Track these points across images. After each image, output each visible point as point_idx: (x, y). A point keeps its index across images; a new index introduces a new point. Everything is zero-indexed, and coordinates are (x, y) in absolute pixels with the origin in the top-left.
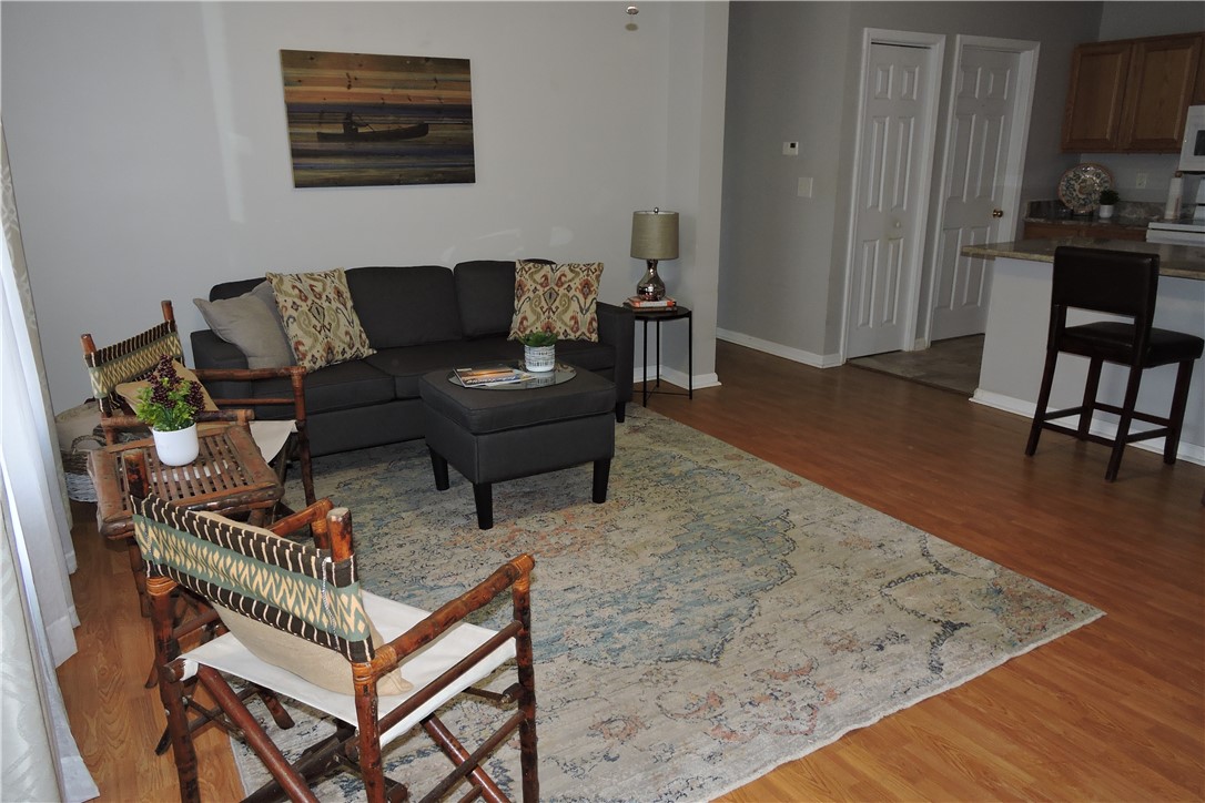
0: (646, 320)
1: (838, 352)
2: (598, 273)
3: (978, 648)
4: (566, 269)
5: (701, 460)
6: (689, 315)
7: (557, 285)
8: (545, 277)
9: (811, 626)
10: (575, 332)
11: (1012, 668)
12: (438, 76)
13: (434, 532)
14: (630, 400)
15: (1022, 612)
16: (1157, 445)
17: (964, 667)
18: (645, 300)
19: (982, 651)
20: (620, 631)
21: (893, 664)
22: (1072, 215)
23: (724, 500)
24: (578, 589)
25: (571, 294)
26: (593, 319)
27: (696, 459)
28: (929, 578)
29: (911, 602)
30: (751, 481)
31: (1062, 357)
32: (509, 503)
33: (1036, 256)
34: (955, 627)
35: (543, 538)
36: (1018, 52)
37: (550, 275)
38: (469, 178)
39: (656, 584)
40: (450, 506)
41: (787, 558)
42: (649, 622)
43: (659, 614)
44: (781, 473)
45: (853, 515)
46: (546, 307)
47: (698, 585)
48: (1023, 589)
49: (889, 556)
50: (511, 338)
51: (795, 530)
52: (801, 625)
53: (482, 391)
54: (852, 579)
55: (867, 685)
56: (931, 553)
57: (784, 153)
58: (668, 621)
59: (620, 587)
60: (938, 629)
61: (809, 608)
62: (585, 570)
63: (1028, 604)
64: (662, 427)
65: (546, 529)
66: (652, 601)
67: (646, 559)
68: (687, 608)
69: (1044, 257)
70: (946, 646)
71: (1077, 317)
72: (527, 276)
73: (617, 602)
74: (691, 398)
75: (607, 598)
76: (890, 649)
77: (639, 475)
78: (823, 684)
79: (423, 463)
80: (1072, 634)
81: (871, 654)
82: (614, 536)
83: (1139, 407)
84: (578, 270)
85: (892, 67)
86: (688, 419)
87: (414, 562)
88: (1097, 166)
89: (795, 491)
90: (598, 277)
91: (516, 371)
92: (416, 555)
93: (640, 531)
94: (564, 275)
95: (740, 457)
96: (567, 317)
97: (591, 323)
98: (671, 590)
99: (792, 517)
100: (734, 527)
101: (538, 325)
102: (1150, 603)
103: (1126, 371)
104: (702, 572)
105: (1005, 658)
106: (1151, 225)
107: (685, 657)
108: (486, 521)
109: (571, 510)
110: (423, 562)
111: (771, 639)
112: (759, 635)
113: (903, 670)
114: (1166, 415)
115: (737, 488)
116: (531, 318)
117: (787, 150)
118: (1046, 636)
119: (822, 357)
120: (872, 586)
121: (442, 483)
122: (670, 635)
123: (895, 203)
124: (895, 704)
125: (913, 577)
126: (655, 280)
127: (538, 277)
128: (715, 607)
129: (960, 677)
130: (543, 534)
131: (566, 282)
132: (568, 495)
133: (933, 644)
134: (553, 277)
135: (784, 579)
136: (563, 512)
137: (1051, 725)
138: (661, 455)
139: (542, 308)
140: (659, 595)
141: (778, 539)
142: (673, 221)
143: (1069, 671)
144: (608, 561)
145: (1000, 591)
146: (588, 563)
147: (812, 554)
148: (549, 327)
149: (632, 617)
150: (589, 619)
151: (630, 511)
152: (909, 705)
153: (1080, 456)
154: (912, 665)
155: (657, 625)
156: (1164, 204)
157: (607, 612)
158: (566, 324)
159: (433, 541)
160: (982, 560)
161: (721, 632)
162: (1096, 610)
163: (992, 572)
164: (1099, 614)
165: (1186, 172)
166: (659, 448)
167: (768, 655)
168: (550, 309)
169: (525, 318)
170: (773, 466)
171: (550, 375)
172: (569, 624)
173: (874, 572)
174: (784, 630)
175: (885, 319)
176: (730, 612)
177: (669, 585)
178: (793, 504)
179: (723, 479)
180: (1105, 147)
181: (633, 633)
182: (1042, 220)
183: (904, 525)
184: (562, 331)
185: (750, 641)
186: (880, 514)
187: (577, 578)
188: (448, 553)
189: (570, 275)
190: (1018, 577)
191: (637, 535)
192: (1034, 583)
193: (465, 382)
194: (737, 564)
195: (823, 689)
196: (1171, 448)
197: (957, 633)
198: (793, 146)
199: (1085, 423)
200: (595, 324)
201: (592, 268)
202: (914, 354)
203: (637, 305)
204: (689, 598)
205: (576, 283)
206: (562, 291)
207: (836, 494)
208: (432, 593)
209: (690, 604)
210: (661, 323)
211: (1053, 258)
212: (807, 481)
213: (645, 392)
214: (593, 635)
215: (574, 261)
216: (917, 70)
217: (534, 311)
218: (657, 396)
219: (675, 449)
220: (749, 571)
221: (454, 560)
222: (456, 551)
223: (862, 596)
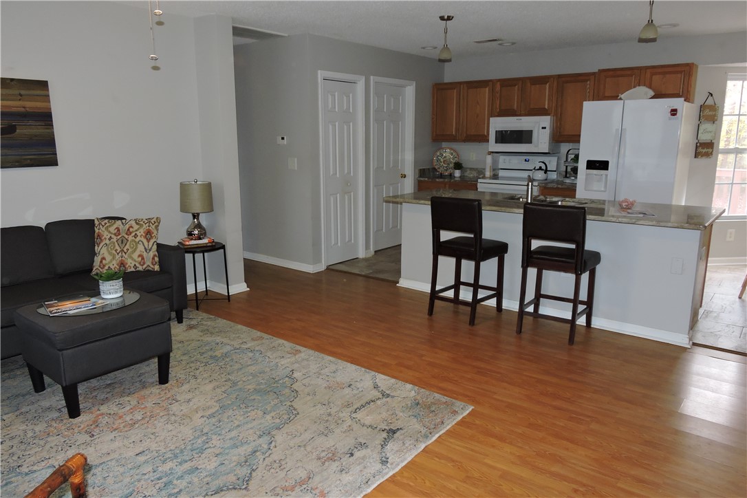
0: (194, 253)
1: (321, 262)
2: (156, 224)
3: (408, 443)
4: (133, 223)
5: (236, 344)
6: (223, 247)
7: (127, 234)
8: (118, 229)
9: (309, 448)
10: (142, 265)
11: (427, 452)
12: (23, 92)
13: (31, 427)
14: (186, 308)
15: (431, 414)
16: (492, 302)
17: (401, 456)
18: (192, 239)
19: (410, 445)
20: (177, 479)
21: (359, 464)
22: (441, 176)
23: (252, 369)
24: (147, 452)
25: (137, 240)
26: (155, 256)
27: (232, 343)
28: (379, 402)
29: (368, 420)
30: (269, 354)
31: (440, 258)
32: (94, 394)
33: (422, 202)
34: (394, 432)
35: (121, 417)
36: (404, 86)
37: (121, 227)
38: (54, 162)
39: (205, 438)
40: (45, 404)
41: (293, 404)
42: (199, 467)
43: (206, 461)
44: (288, 345)
45: (333, 367)
46: (119, 250)
47: (233, 434)
48: (430, 400)
49: (355, 392)
50: (94, 272)
51: (297, 383)
52: (302, 449)
53: (65, 317)
54: (333, 411)
55: (344, 483)
56: (379, 385)
57: (278, 143)
58: (212, 465)
59: (178, 445)
60: (385, 435)
61: (307, 436)
62: (153, 437)
63: (433, 409)
64: (209, 323)
65: (123, 410)
66: (202, 451)
67: (198, 421)
68: (227, 451)
69: (426, 202)
70: (390, 446)
71: (446, 236)
72: (103, 229)
73: (176, 456)
74: (229, 301)
75: (169, 455)
76: (357, 454)
77: (193, 359)
78: (317, 488)
79: (23, 373)
80: (459, 424)
81: (346, 460)
82: (175, 408)
83: (481, 283)
84: (142, 223)
85: (336, 93)
86: (228, 316)
87: (12, 454)
88: (451, 149)
89: (297, 357)
90: (157, 227)
91: (93, 300)
92: (14, 448)
93: (193, 400)
94: (131, 227)
95: (262, 338)
96: (135, 256)
97: (153, 258)
98: (215, 441)
99: (296, 375)
100: (258, 387)
101: (114, 262)
102: (495, 396)
103: (473, 263)
104: (237, 423)
105: (423, 446)
106: (479, 180)
107: (225, 488)
108: (74, 411)
109: (142, 393)
110: (20, 453)
111: (283, 463)
112: (275, 461)
113: (365, 467)
114: (495, 286)
115: (260, 359)
116: (109, 258)
117: (280, 141)
118: (444, 428)
119: (312, 266)
120: (345, 414)
121: (39, 387)
122: (214, 475)
123: (346, 172)
124: (362, 492)
125: (369, 403)
126: (199, 226)
127: (112, 229)
128: (245, 447)
129: (398, 465)
130: (121, 414)
131: (133, 232)
132: (140, 381)
133: (382, 446)
134: (123, 228)
135: (291, 419)
136: (136, 395)
137: (450, 485)
138: (208, 343)
139: (116, 251)
140: (207, 446)
141: (287, 391)
142: (208, 188)
143: (457, 448)
144: (170, 427)
145: (418, 404)
146: (154, 431)
147: (309, 398)
148: (122, 264)
149: (187, 466)
150: (155, 474)
151: (186, 387)
152: (369, 490)
153: (456, 313)
154: (370, 463)
155: (205, 469)
156: (484, 169)
157: (170, 465)
158: (135, 261)
159: (30, 434)
160: (408, 385)
161: (249, 465)
162: (469, 406)
163: (413, 392)
164: (471, 408)
165: (493, 152)
166: (208, 339)
167: (282, 474)
168: (122, 251)
169: (104, 258)
170: (283, 341)
171: (121, 299)
172: (139, 481)
173: (346, 404)
174: (292, 455)
175: (347, 240)
176: (256, 449)
177: (214, 437)
178: (296, 366)
179: (251, 355)
180: (453, 139)
181: (187, 478)
182: (426, 179)
183: (363, 369)
184: (132, 265)
185: (269, 467)
186: (349, 364)
187: (146, 444)
188: (42, 443)
189: (136, 227)
190: (428, 393)
191: (191, 404)
192: (436, 395)
193: (51, 312)
194: (260, 413)
195: (317, 491)
196: (499, 303)
197: (396, 435)
198: (283, 138)
199: (457, 293)
200: (157, 259)
201: (152, 221)
202: (365, 260)
203: (187, 243)
204: (229, 443)
205: (141, 232)
206: (131, 238)
207: (323, 355)
208: (27, 478)
209: (228, 448)
210: (206, 254)
211: (430, 203)
212: (304, 349)
213: (197, 300)
214: (157, 487)
215: (139, 217)
216: (351, 95)
217: (110, 253)
218: (205, 301)
219: (218, 338)
220: (268, 417)
221: (47, 447)
222: (49, 439)
223: (340, 422)
